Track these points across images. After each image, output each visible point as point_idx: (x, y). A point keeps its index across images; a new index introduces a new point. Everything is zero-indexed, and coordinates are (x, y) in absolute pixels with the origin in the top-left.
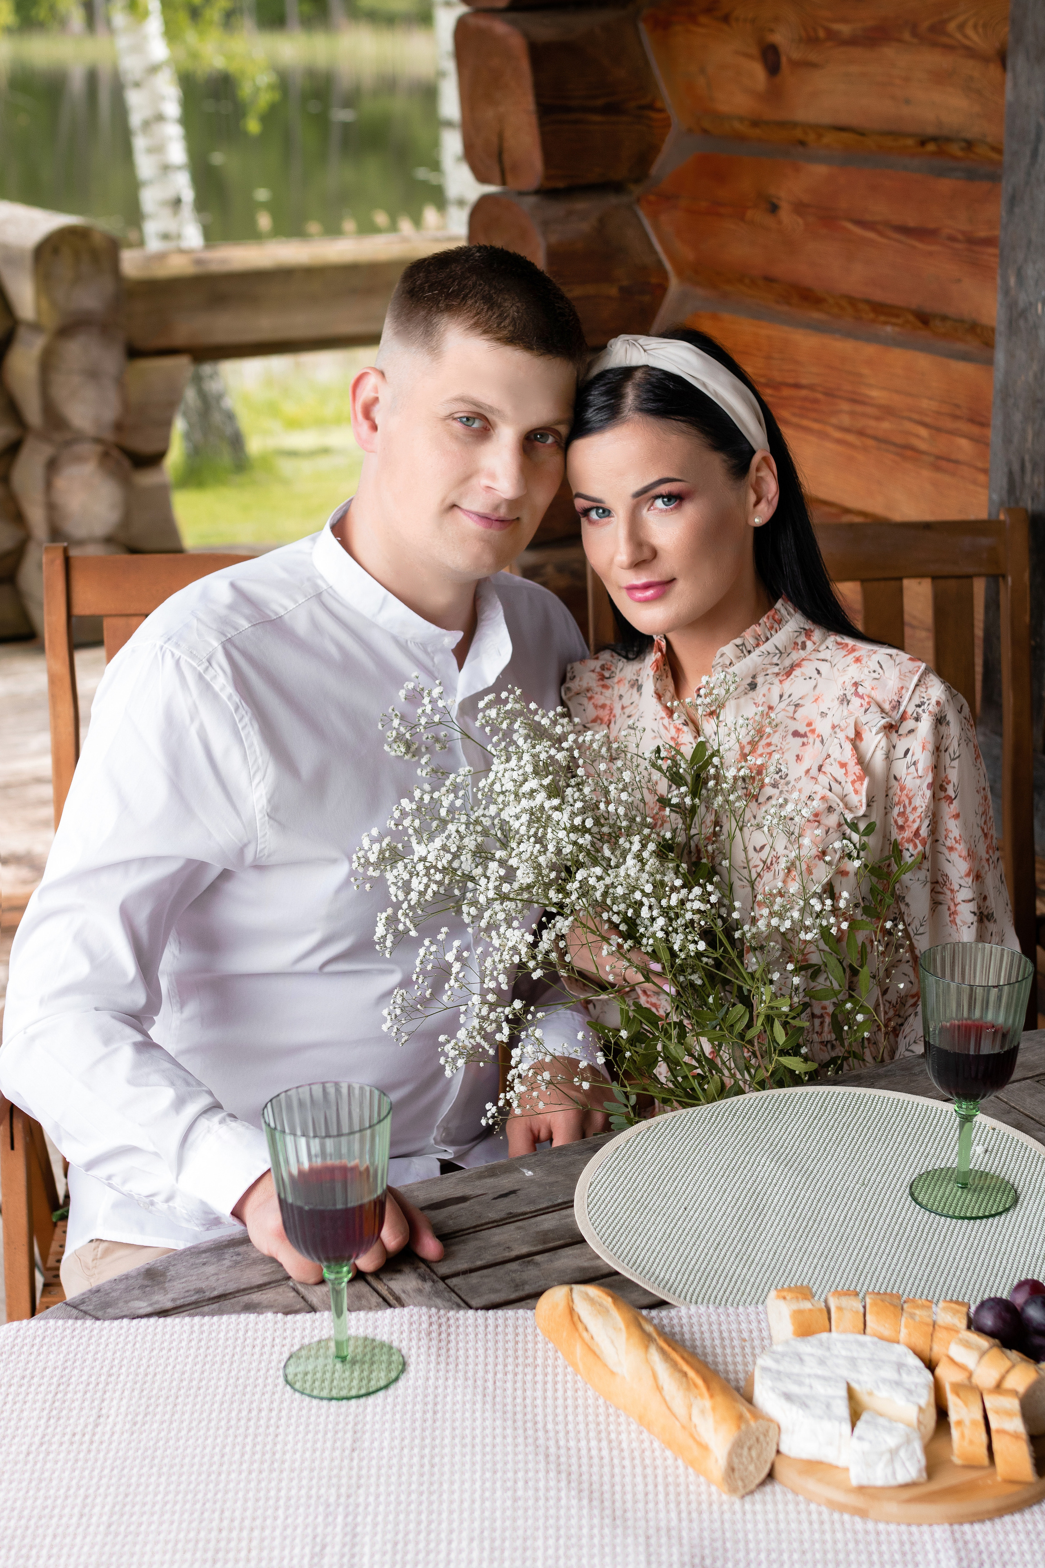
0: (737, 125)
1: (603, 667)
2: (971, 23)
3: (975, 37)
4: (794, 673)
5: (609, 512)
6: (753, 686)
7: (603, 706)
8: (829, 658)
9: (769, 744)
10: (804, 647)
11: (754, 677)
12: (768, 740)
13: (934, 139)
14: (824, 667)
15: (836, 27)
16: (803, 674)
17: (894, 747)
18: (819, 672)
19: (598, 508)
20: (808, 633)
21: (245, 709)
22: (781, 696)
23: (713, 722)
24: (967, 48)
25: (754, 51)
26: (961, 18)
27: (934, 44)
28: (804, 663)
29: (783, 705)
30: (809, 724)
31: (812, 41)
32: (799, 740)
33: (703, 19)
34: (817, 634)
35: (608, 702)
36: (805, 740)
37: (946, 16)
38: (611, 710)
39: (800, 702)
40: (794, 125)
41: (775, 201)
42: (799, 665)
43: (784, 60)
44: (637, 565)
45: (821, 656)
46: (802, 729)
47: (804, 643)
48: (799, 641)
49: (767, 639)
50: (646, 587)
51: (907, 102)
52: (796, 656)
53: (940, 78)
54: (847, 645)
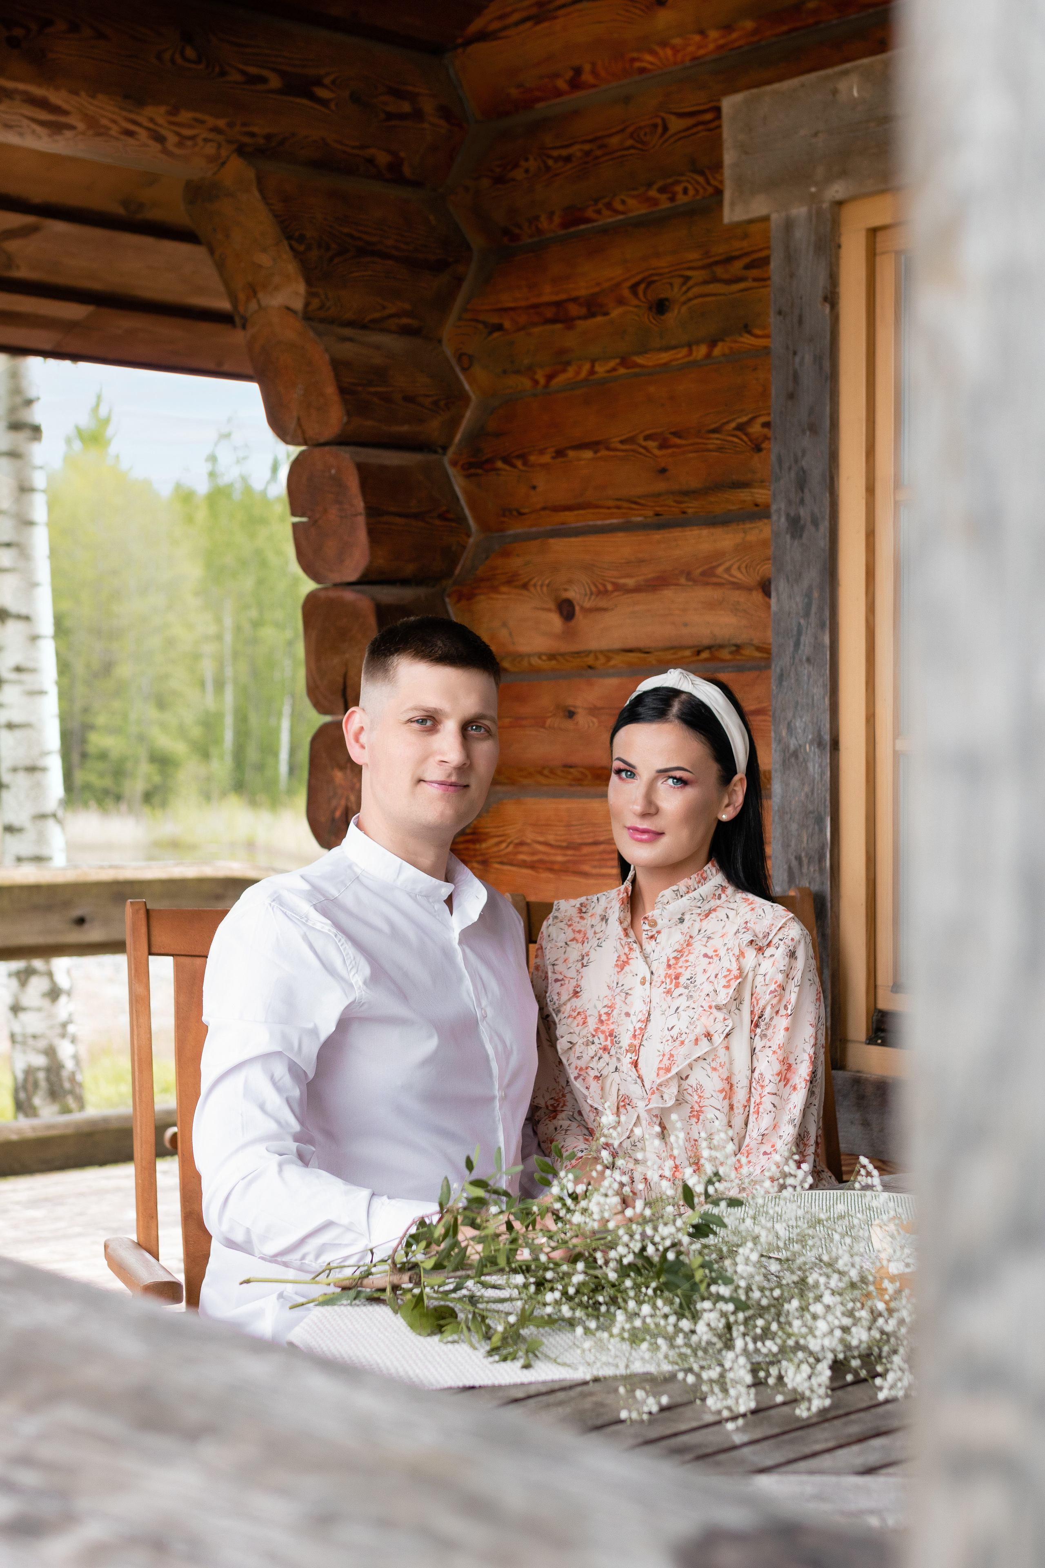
0: (535, 661)
1: (581, 904)
2: (735, 566)
3: (739, 575)
4: (711, 915)
5: (634, 775)
6: (682, 920)
7: (579, 932)
8: (735, 908)
9: (687, 961)
10: (720, 897)
11: (683, 914)
12: (687, 958)
13: (709, 648)
14: (732, 914)
15: (622, 581)
16: (717, 917)
17: (760, 965)
18: (728, 917)
19: (627, 771)
20: (724, 889)
21: (340, 935)
22: (699, 931)
23: (653, 942)
24: (733, 583)
25: (552, 605)
26: (728, 564)
27: (707, 584)
28: (718, 909)
29: (700, 937)
30: (715, 951)
31: (603, 593)
32: (707, 960)
33: (504, 589)
34: (730, 889)
35: (583, 929)
36: (711, 960)
37: (714, 564)
38: (585, 934)
39: (711, 935)
40: (588, 653)
41: (572, 709)
42: (715, 910)
43: (577, 608)
44: (644, 815)
45: (731, 905)
46: (710, 953)
47: (720, 895)
48: (717, 893)
49: (695, 889)
50: (644, 831)
51: (686, 625)
52: (714, 903)
53: (712, 606)
54: (748, 900)
